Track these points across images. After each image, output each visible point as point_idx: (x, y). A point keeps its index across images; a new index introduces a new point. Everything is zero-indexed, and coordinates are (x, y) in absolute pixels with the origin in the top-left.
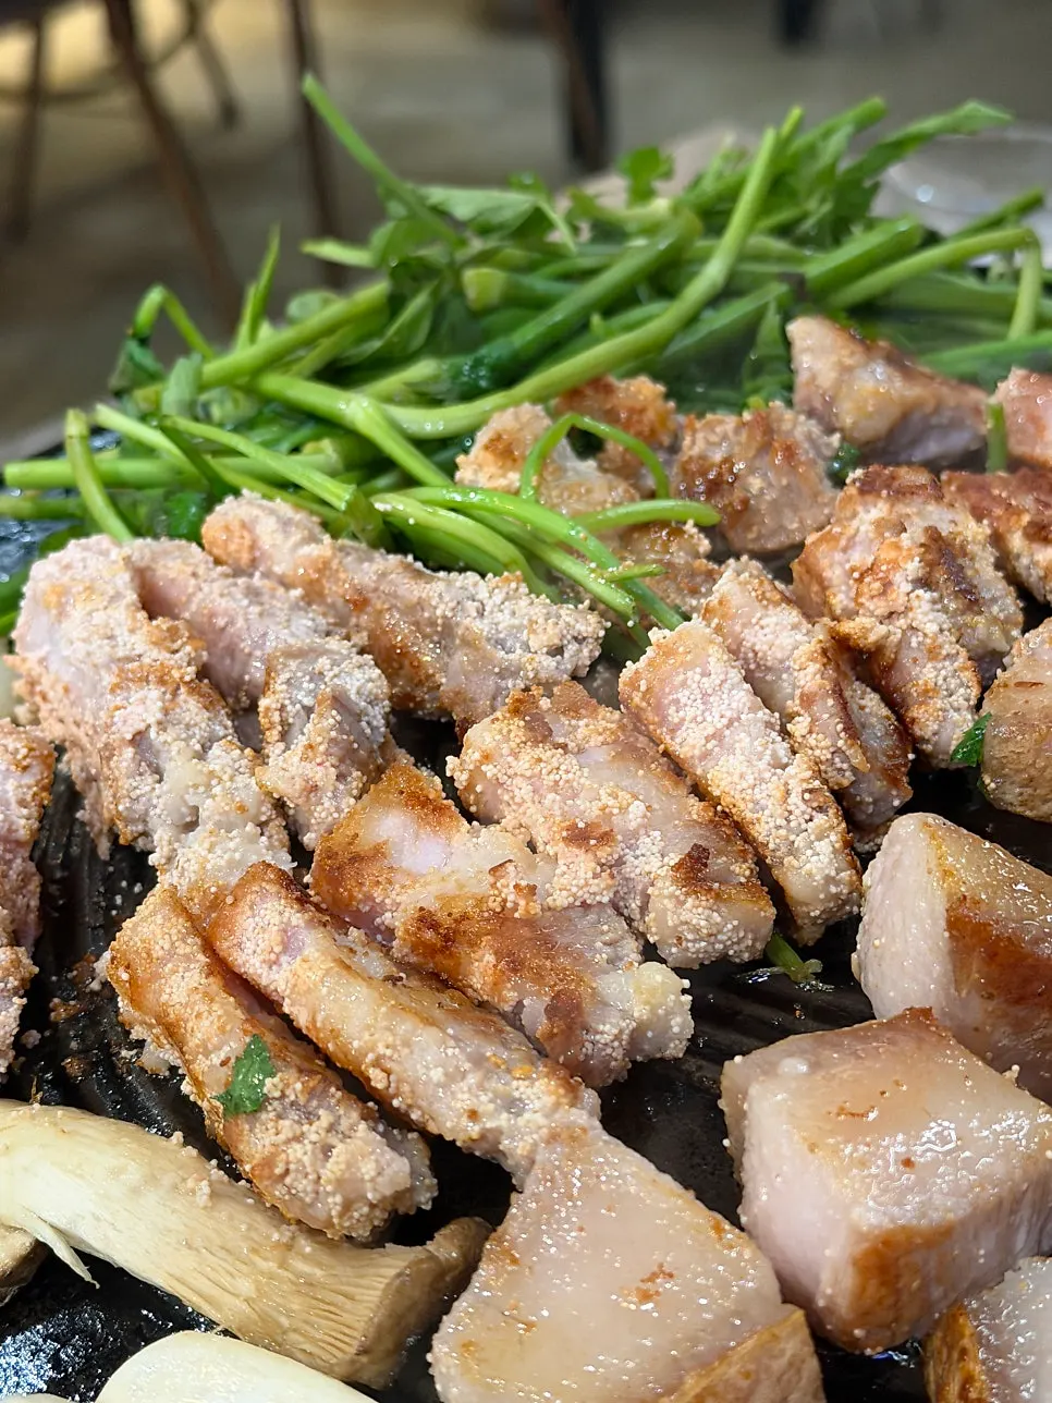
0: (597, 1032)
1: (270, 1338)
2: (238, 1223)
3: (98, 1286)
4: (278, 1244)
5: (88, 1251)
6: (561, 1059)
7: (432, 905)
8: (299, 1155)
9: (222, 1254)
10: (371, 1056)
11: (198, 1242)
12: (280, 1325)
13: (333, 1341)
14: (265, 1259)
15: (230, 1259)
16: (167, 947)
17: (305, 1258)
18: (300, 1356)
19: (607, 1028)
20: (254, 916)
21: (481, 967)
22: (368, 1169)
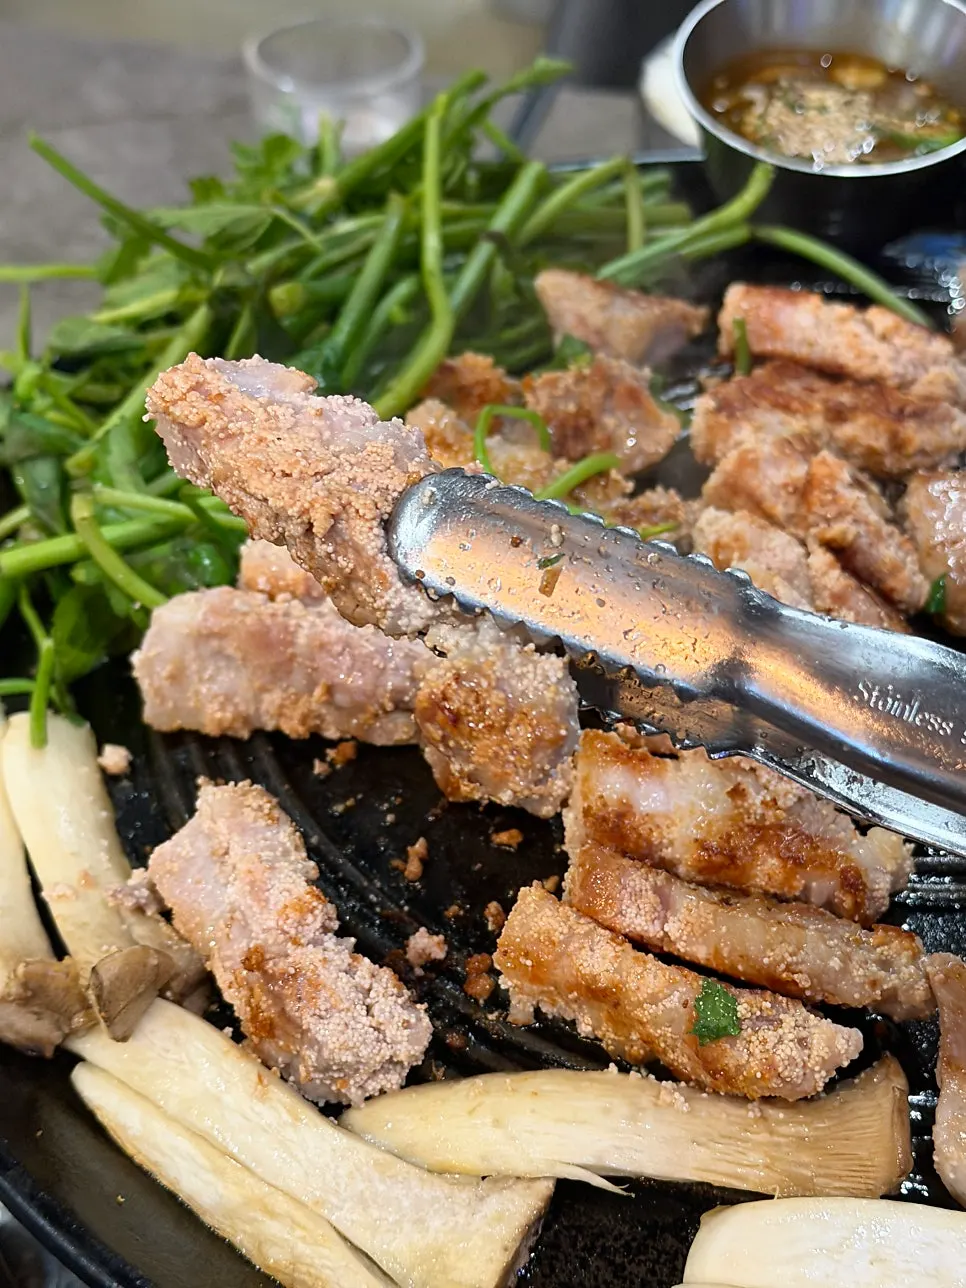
0: (874, 890)
1: (804, 1189)
2: (720, 1115)
3: (633, 1195)
4: (756, 1121)
5: (612, 1174)
6: (857, 918)
7: (696, 833)
8: (788, 1051)
9: (722, 1141)
10: (783, 966)
11: (703, 1139)
12: (806, 1178)
13: (853, 1174)
14: (758, 1133)
15: (732, 1141)
16: (566, 931)
17: (784, 1122)
18: (833, 1192)
19: (882, 885)
20: (624, 888)
21: (767, 869)
22: (841, 1045)
